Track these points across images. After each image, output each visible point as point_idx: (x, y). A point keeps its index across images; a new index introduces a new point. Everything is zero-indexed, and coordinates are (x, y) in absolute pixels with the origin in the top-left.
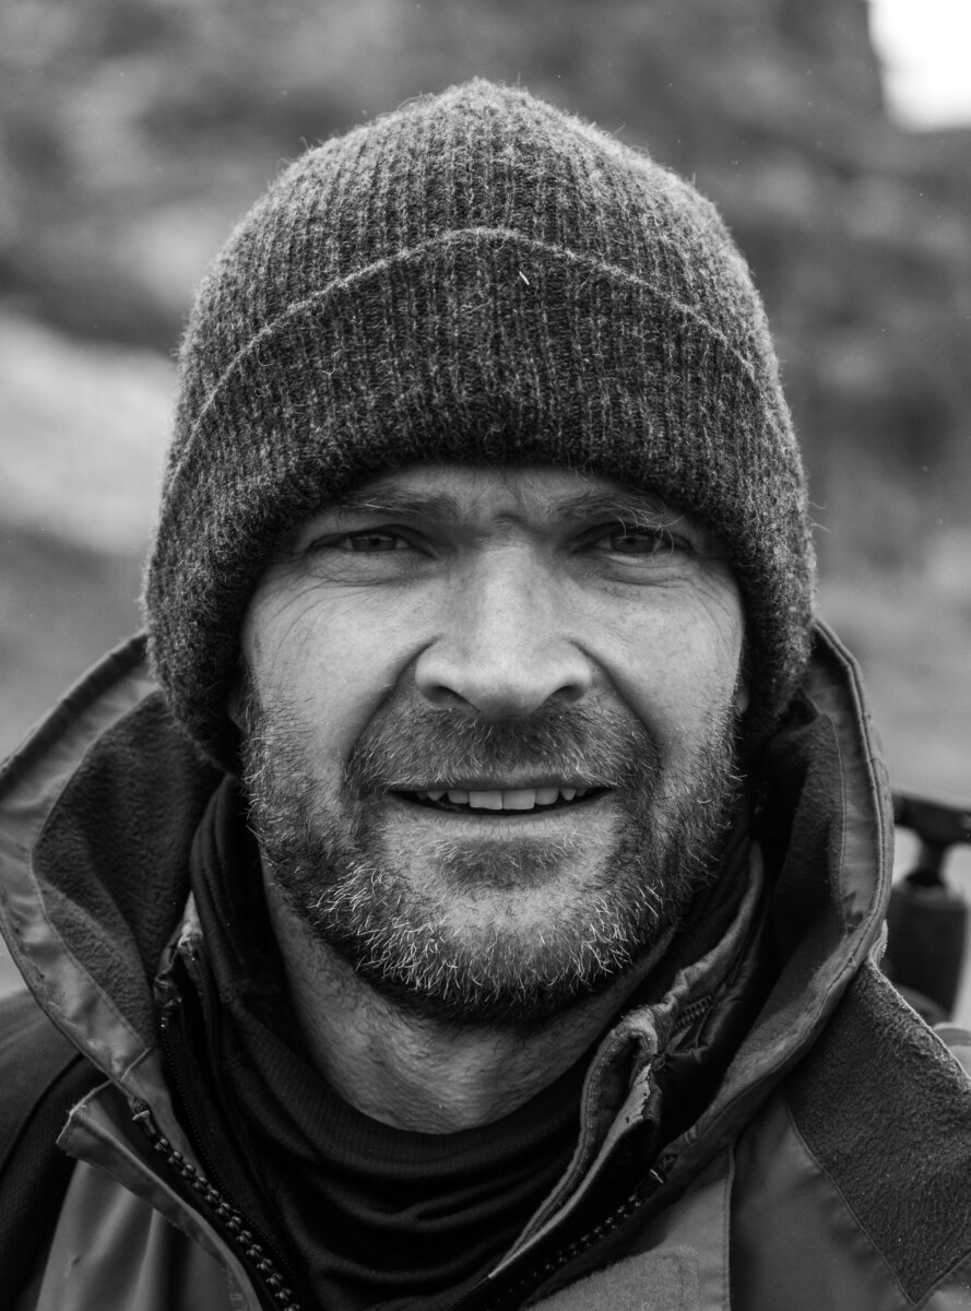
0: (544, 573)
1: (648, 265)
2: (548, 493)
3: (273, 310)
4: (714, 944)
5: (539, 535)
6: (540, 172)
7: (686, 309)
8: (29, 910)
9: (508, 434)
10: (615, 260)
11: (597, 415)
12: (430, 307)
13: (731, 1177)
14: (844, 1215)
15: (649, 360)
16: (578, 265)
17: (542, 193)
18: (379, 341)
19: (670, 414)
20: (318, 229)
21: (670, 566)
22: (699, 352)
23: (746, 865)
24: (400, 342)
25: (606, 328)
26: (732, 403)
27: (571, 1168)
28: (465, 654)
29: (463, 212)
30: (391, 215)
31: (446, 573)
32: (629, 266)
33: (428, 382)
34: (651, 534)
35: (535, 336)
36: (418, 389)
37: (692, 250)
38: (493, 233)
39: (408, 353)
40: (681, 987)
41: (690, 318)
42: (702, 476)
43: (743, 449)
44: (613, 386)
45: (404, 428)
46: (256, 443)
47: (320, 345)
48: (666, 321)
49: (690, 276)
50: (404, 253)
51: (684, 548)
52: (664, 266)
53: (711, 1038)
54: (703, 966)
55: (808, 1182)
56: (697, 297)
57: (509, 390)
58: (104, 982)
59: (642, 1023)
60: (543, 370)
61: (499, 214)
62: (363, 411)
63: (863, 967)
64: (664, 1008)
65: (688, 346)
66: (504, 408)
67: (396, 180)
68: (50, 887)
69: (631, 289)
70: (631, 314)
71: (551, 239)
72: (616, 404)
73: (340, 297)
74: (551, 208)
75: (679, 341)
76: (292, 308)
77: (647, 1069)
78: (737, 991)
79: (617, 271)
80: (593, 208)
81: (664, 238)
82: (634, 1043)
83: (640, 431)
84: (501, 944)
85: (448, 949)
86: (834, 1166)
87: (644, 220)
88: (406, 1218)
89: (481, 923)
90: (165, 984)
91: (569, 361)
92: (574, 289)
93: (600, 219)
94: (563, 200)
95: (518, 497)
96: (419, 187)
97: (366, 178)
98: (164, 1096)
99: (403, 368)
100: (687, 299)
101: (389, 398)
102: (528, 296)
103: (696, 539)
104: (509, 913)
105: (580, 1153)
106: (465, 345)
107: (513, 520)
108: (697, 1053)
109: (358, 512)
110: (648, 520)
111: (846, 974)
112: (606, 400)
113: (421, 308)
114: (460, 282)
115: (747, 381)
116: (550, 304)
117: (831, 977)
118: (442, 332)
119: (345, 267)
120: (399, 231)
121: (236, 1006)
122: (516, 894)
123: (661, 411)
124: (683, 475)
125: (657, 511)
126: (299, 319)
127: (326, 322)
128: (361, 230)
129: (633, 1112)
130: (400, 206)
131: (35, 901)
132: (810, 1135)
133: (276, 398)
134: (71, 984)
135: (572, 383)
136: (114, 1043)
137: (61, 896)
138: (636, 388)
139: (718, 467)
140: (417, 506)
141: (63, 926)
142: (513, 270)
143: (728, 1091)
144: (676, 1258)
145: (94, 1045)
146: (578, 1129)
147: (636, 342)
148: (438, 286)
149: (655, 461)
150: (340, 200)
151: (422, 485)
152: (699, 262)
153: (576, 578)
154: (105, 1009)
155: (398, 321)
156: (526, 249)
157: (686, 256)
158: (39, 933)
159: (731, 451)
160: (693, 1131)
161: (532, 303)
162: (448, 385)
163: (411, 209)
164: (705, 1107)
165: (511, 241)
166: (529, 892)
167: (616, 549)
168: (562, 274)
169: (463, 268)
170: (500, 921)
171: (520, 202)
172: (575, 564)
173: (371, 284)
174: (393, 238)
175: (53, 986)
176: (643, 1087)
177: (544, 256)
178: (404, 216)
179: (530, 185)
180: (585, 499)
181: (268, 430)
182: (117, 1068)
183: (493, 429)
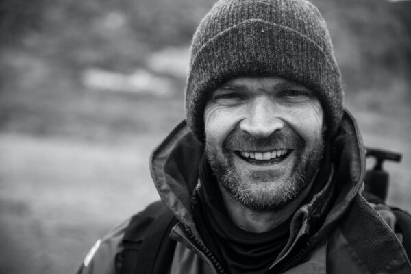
0: (270, 102)
1: (295, 25)
2: (270, 83)
3: (206, 40)
4: (322, 188)
5: (269, 94)
6: (268, 4)
7: (304, 36)
8: (162, 181)
9: (259, 70)
10: (287, 25)
11: (281, 64)
12: (240, 39)
13: (326, 244)
14: (354, 254)
15: (295, 49)
16: (277, 27)
17: (269, 9)
18: (228, 48)
19: (300, 63)
20: (217, 20)
21: (303, 98)
22: (308, 47)
23: (330, 169)
24: (233, 48)
25: (283, 42)
26: (317, 58)
27: (288, 243)
28: (251, 123)
29: (249, 15)
30: (233, 16)
31: (247, 103)
32: (290, 26)
33: (239, 58)
34: (297, 92)
35: (265, 45)
36: (237, 59)
37: (308, 21)
38: (256, 20)
39: (235, 51)
40: (314, 200)
41: (305, 38)
42: (308, 77)
43: (320, 69)
44: (285, 56)
45: (234, 69)
46: (202, 73)
47: (215, 49)
48: (299, 39)
49: (306, 27)
50: (235, 26)
51: (306, 94)
52: (300, 25)
53: (322, 212)
54: (320, 194)
55: (346, 246)
56: (308, 32)
57: (259, 59)
58: (179, 198)
59: (305, 209)
60: (267, 54)
61: (258, 15)
62: (225, 65)
63: (357, 194)
64: (310, 205)
65: (305, 45)
66: (258, 63)
67: (234, 8)
68: (168, 175)
69: (290, 32)
70: (290, 38)
71: (270, 21)
72: (286, 61)
73: (220, 37)
74: (271, 13)
75: (302, 44)
76: (210, 40)
77: (306, 220)
78: (328, 200)
79: (286, 28)
80: (282, 12)
81: (300, 18)
82: (303, 214)
83: (292, 67)
84: (264, 195)
85: (251, 196)
86: (351, 243)
87: (295, 14)
88: (249, 253)
89: (259, 190)
90: (193, 198)
91: (274, 51)
92: (275, 33)
93: (283, 15)
94: (274, 11)
95: (263, 85)
96: (240, 9)
97: (228, 7)
98: (194, 224)
99: (234, 54)
100: (305, 33)
101: (231, 62)
102: (264, 35)
103: (309, 92)
104: (266, 187)
105: (290, 239)
106: (248, 48)
107: (262, 91)
108: (319, 215)
109: (225, 89)
110: (295, 88)
111: (353, 196)
112: (283, 60)
113: (238, 39)
114: (247, 33)
115: (321, 52)
116: (269, 37)
117: (350, 197)
118: (243, 45)
119: (222, 29)
120: (234, 20)
121: (209, 204)
122: (268, 183)
123: (297, 62)
124: (303, 77)
125: (298, 86)
126: (211, 43)
127: (216, 43)
128: (226, 20)
129: (303, 231)
130: (235, 14)
131: (164, 179)
132: (346, 235)
133: (206, 62)
134: (172, 198)
135: (275, 56)
136: (181, 212)
137: (170, 177)
138: (291, 57)
139: (313, 75)
140: (238, 87)
141: (170, 185)
142: (260, 29)
143: (325, 224)
144: (313, 264)
145: (177, 213)
146: (289, 233)
147: (291, 45)
148: (242, 34)
149: (296, 74)
150: (222, 13)
151: (239, 82)
152: (309, 23)
153: (279, 103)
154: (180, 204)
155: (233, 43)
156: (264, 24)
157: (306, 23)
158: (165, 186)
159: (316, 70)
160: (317, 234)
161: (265, 37)
162: (244, 58)
163: (237, 15)
164: (320, 228)
165: (260, 22)
166: (271, 182)
167: (290, 95)
168: (272, 29)
169: (248, 29)
170: (264, 189)
171: (263, 12)
172: (279, 99)
173: (227, 34)
174: (233, 22)
175: (168, 199)
176: (305, 225)
177: (268, 25)
178: (236, 17)
179: (266, 7)
180: (280, 84)
181: (204, 70)
182: (182, 218)
183: (255, 69)
